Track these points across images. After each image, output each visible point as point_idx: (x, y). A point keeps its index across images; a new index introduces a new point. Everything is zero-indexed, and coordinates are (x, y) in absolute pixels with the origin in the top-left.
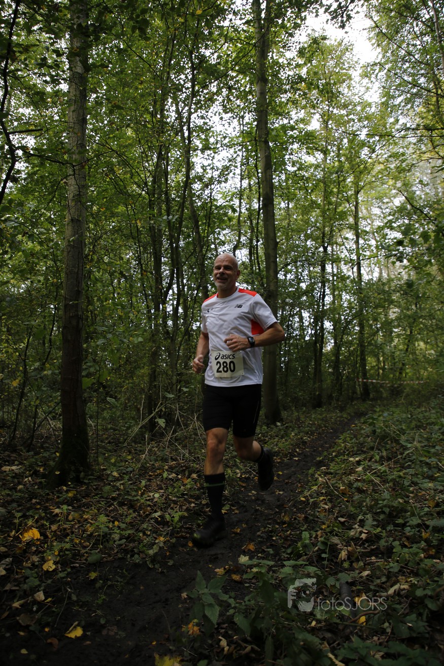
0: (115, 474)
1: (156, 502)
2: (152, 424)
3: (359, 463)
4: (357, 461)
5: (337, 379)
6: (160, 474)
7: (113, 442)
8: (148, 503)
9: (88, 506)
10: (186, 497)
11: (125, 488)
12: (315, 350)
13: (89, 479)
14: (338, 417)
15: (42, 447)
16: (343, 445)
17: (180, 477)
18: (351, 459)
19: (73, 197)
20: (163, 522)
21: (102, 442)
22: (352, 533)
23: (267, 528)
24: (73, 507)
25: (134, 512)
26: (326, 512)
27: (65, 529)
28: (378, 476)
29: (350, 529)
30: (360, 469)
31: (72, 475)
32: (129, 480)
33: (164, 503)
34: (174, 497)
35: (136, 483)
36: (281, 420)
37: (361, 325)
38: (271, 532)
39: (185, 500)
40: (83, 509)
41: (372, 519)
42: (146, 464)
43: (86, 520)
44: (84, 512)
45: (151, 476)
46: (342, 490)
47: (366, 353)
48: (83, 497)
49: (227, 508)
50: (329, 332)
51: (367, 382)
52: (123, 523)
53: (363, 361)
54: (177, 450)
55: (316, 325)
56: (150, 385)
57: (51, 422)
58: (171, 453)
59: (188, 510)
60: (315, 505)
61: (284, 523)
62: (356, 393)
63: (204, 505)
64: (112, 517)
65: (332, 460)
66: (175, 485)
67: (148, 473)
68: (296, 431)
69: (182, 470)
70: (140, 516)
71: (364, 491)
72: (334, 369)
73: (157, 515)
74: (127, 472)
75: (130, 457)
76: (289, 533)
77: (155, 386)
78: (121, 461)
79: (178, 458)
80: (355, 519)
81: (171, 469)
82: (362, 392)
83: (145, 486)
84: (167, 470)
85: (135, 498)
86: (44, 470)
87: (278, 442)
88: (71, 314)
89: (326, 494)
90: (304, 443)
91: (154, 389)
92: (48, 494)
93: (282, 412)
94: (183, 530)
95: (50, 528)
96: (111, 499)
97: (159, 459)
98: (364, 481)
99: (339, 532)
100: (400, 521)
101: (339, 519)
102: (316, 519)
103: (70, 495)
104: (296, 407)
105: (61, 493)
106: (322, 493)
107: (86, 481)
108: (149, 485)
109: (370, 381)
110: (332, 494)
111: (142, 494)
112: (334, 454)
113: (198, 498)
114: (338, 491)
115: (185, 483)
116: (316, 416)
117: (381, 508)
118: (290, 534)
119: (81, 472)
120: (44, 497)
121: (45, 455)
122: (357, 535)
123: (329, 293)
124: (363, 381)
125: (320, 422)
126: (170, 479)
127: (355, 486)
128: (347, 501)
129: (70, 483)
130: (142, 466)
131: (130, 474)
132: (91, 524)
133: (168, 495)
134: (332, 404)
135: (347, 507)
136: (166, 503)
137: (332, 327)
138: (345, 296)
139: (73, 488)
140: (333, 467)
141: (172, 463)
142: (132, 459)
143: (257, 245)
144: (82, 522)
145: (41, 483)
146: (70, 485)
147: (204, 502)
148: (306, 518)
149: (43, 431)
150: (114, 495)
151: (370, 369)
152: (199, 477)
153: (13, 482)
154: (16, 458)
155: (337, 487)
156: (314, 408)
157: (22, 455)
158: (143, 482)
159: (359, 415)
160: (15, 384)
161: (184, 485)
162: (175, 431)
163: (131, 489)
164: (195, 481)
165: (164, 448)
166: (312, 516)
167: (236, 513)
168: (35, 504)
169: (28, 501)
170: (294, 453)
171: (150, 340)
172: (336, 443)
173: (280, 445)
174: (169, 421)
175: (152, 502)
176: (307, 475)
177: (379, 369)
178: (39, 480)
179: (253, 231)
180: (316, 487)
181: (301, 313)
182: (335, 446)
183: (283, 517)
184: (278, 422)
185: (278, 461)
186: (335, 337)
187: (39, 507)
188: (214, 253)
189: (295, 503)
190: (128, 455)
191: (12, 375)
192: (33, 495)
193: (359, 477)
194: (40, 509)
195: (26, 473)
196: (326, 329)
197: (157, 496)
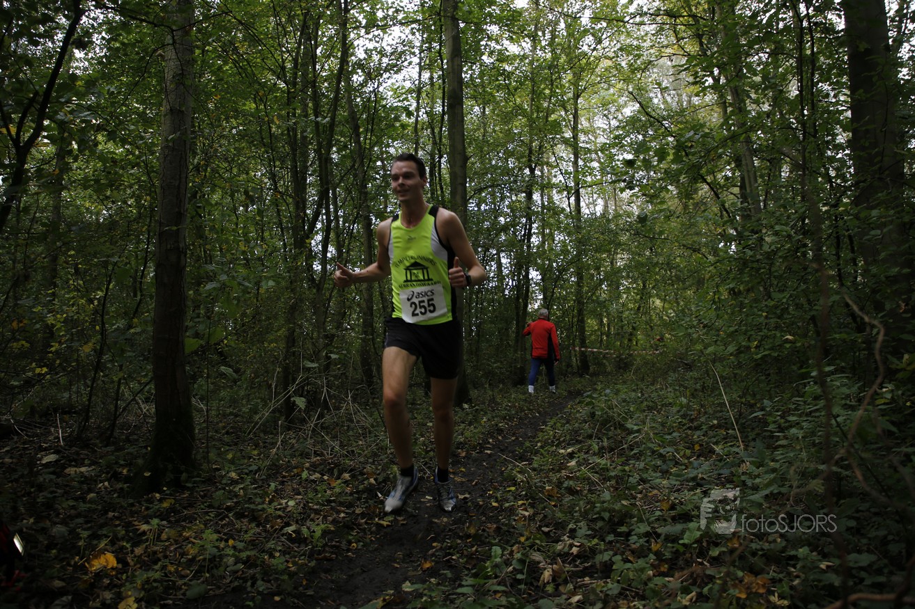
0: (233, 475)
1: (290, 511)
2: (290, 406)
3: (571, 455)
4: (569, 453)
6: (299, 475)
7: (232, 433)
8: (280, 513)
9: (191, 519)
10: (333, 504)
11: (245, 495)
12: (517, 308)
13: (195, 482)
15: (128, 440)
16: (551, 433)
17: (326, 477)
18: (562, 451)
19: (173, 77)
20: (299, 539)
21: (216, 432)
22: (559, 547)
23: (445, 544)
24: (169, 522)
25: (258, 526)
26: (525, 520)
27: (155, 553)
28: (596, 473)
29: (557, 542)
30: (573, 463)
31: (169, 476)
32: (252, 484)
33: (300, 513)
34: (317, 504)
35: (262, 486)
36: (469, 401)
37: (579, 275)
38: (450, 548)
39: (332, 508)
40: (183, 523)
41: (586, 527)
42: (278, 460)
43: (187, 539)
44: (184, 528)
45: (284, 477)
46: (548, 491)
47: (585, 312)
48: (185, 508)
49: (391, 519)
50: (536, 284)
51: (587, 351)
52: (240, 541)
53: (582, 322)
54: (323, 442)
55: (520, 274)
56: (287, 351)
57: (143, 406)
58: (314, 446)
59: (334, 522)
60: (512, 511)
61: (469, 536)
62: (571, 366)
63: (358, 515)
64: (225, 534)
65: (537, 452)
66: (318, 488)
67: (281, 473)
68: (490, 415)
69: (329, 469)
70: (265, 531)
71: (577, 491)
73: (290, 529)
74: (251, 471)
75: (256, 452)
76: (474, 549)
77: (294, 352)
78: (243, 458)
79: (325, 452)
80: (564, 528)
81: (313, 467)
82: (579, 364)
83: (276, 491)
84: (307, 469)
85: (260, 507)
86: (128, 471)
87: (464, 429)
88: (169, 247)
89: (526, 497)
90: (500, 431)
91: (292, 358)
92: (133, 505)
93: (471, 392)
94: (327, 549)
95: (132, 551)
96: (225, 509)
97: (297, 454)
98: (578, 478)
99: (541, 546)
100: (623, 529)
101: (543, 529)
102: (512, 530)
103: (166, 505)
104: (490, 385)
105: (152, 503)
106: (521, 496)
107: (189, 485)
108: (282, 490)
109: (590, 349)
110: (534, 495)
111: (270, 502)
112: (539, 444)
113: (350, 505)
114: (543, 493)
115: (332, 486)
116: (517, 396)
117: (598, 513)
118: (476, 551)
119: (182, 473)
120: (126, 509)
121: (131, 450)
122: (566, 549)
123: (536, 231)
124: (580, 350)
126: (313, 481)
127: (565, 485)
128: (554, 506)
129: (165, 489)
130: (274, 464)
131: (255, 474)
132: (194, 543)
133: (308, 502)
135: (554, 512)
136: (304, 514)
137: (540, 277)
138: (559, 237)
139: (171, 495)
140: (537, 461)
141: (314, 459)
142: (259, 455)
143: (439, 161)
144: (181, 542)
145: (122, 489)
146: (165, 491)
147: (358, 511)
148: (498, 529)
149: (131, 418)
150: (229, 504)
151: (591, 335)
152: (353, 476)
153: (81, 489)
154: (87, 455)
155: (541, 487)
156: (515, 385)
157: (96, 451)
158: (273, 485)
159: (575, 394)
160: (87, 349)
161: (332, 489)
162: (321, 416)
163: (255, 494)
164: (346, 482)
165: (305, 439)
166: (506, 525)
167: (403, 524)
168: (111, 519)
169: (102, 515)
170: (485, 444)
171: (287, 288)
172: (542, 430)
173: (468, 434)
174: (313, 401)
175: (284, 512)
176: (502, 472)
177: (602, 334)
178: (120, 485)
179: (434, 143)
180: (513, 488)
181: (499, 257)
182: (540, 434)
183: (468, 528)
184: (466, 403)
185: (464, 454)
186: (544, 290)
187: (117, 523)
188: (381, 172)
189: (483, 510)
190: (254, 449)
191: (83, 336)
192: (110, 507)
193: (572, 473)
194: (119, 525)
195: (100, 476)
196: (532, 279)
197: (291, 503)
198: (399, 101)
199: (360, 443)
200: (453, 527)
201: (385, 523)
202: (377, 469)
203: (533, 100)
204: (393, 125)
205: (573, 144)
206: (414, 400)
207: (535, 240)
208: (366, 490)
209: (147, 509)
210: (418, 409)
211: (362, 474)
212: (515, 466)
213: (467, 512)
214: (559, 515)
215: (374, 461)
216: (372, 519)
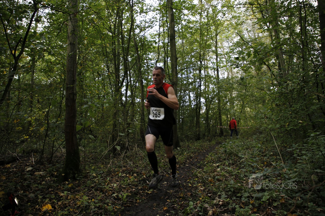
0: (94, 175)
1: (115, 188)
2: (115, 149)
3: (218, 167)
4: (217, 166)
5: (208, 126)
6: (118, 174)
7: (94, 159)
8: (110, 189)
9: (79, 191)
10: (130, 185)
11: (98, 182)
12: (196, 112)
13: (80, 178)
14: (208, 145)
15: (57, 162)
16: (210, 158)
17: (128, 175)
18: (214, 165)
19: (71, 32)
20: (118, 199)
21: (89, 159)
22: (215, 202)
23: (172, 200)
24: (71, 192)
25: (103, 194)
26: (201, 191)
27: (66, 204)
28: (228, 173)
29: (214, 200)
30: (219, 169)
31: (71, 175)
32: (101, 178)
33: (118, 189)
34: (124, 186)
35: (105, 179)
36: (180, 146)
37: (219, 100)
38: (174, 202)
39: (130, 187)
40: (76, 193)
41: (225, 194)
42: (110, 169)
43: (77, 199)
44: (76, 195)
45: (113, 175)
46: (210, 180)
47: (221, 113)
48: (77, 187)
49: (152, 191)
50: (203, 103)
51: (222, 127)
52: (96, 200)
53: (220, 117)
54: (127, 162)
55: (197, 100)
56: (113, 129)
57: (62, 149)
58: (123, 164)
59: (131, 192)
60: (196, 188)
61: (181, 197)
62: (217, 133)
63: (140, 189)
64: (91, 197)
65: (205, 166)
66: (125, 179)
67: (111, 174)
68: (187, 152)
69: (129, 172)
70: (106, 196)
71: (221, 180)
72: (206, 122)
73: (114, 195)
74: (101, 173)
77: (116, 130)
78: (98, 168)
79: (127, 166)
80: (216, 194)
81: (123, 172)
82: (220, 132)
83: (110, 181)
84: (121, 172)
85: (104, 187)
86: (57, 173)
87: (178, 157)
88: (70, 92)
89: (202, 182)
90: (191, 157)
91: (115, 132)
92: (58, 186)
93: (180, 143)
94: (128, 202)
95: (57, 203)
97: (117, 167)
98: (221, 175)
99: (208, 201)
100: (239, 195)
101: (208, 195)
102: (197, 195)
103: (70, 186)
104: (187, 140)
105: (65, 185)
106: (200, 182)
107: (78, 179)
108: (112, 180)
109: (223, 127)
110: (204, 182)
111: (108, 185)
112: (206, 162)
113: (137, 186)
114: (208, 181)
116: (197, 144)
117: (229, 189)
118: (184, 203)
119: (76, 174)
121: (58, 166)
122: (217, 203)
123: (203, 84)
124: (220, 127)
125: (199, 147)
126: (123, 177)
127: (216, 178)
128: (212, 186)
129: (70, 180)
130: (109, 171)
131: (102, 174)
132: (79, 200)
133: (121, 185)
134: (205, 138)
135: (212, 188)
136: (120, 189)
137: (205, 101)
138: (211, 86)
139: (72, 182)
140: (205, 169)
141: (124, 169)
142: (104, 167)
143: (167, 60)
144: (75, 200)
145: (54, 180)
146: (69, 181)
147: (139, 188)
148: (191, 195)
149: (58, 154)
150: (92, 186)
151: (224, 122)
152: (138, 175)
153: (40, 180)
154: (43, 167)
155: (207, 178)
156: (196, 140)
157: (46, 166)
158: (108, 178)
159: (219, 143)
160: (42, 129)
161: (130, 179)
162: (126, 153)
163: (102, 182)
164: (135, 177)
165: (120, 161)
166: (194, 193)
167: (156, 193)
168: (50, 191)
169: (47, 190)
170: (186, 162)
171: (113, 107)
172: (207, 157)
173: (179, 159)
174: (123, 147)
175: (112, 188)
176: (192, 173)
177: (228, 121)
178: (53, 179)
179: (165, 53)
180: (197, 179)
181: (189, 94)
182: (206, 159)
183: (180, 194)
184: (178, 147)
185: (178, 166)
186: (206, 106)
187: (52, 192)
188: (146, 64)
189: (186, 187)
190: (102, 165)
191: (41, 125)
192: (50, 187)
193: (218, 173)
194: (53, 193)
195: (47, 175)
196: (202, 102)
197: (115, 185)
198: (152, 39)
199: (140, 162)
200: (175, 194)
201: (149, 192)
202: (146, 172)
203: (201, 37)
204: (150, 47)
205: (216, 52)
206: (160, 146)
207: (203, 87)
208: (143, 180)
209: (63, 187)
210: (161, 150)
211: (141, 174)
212: (197, 170)
213: (180, 188)
214: (214, 189)
215: (145, 169)
216: (144, 191)
